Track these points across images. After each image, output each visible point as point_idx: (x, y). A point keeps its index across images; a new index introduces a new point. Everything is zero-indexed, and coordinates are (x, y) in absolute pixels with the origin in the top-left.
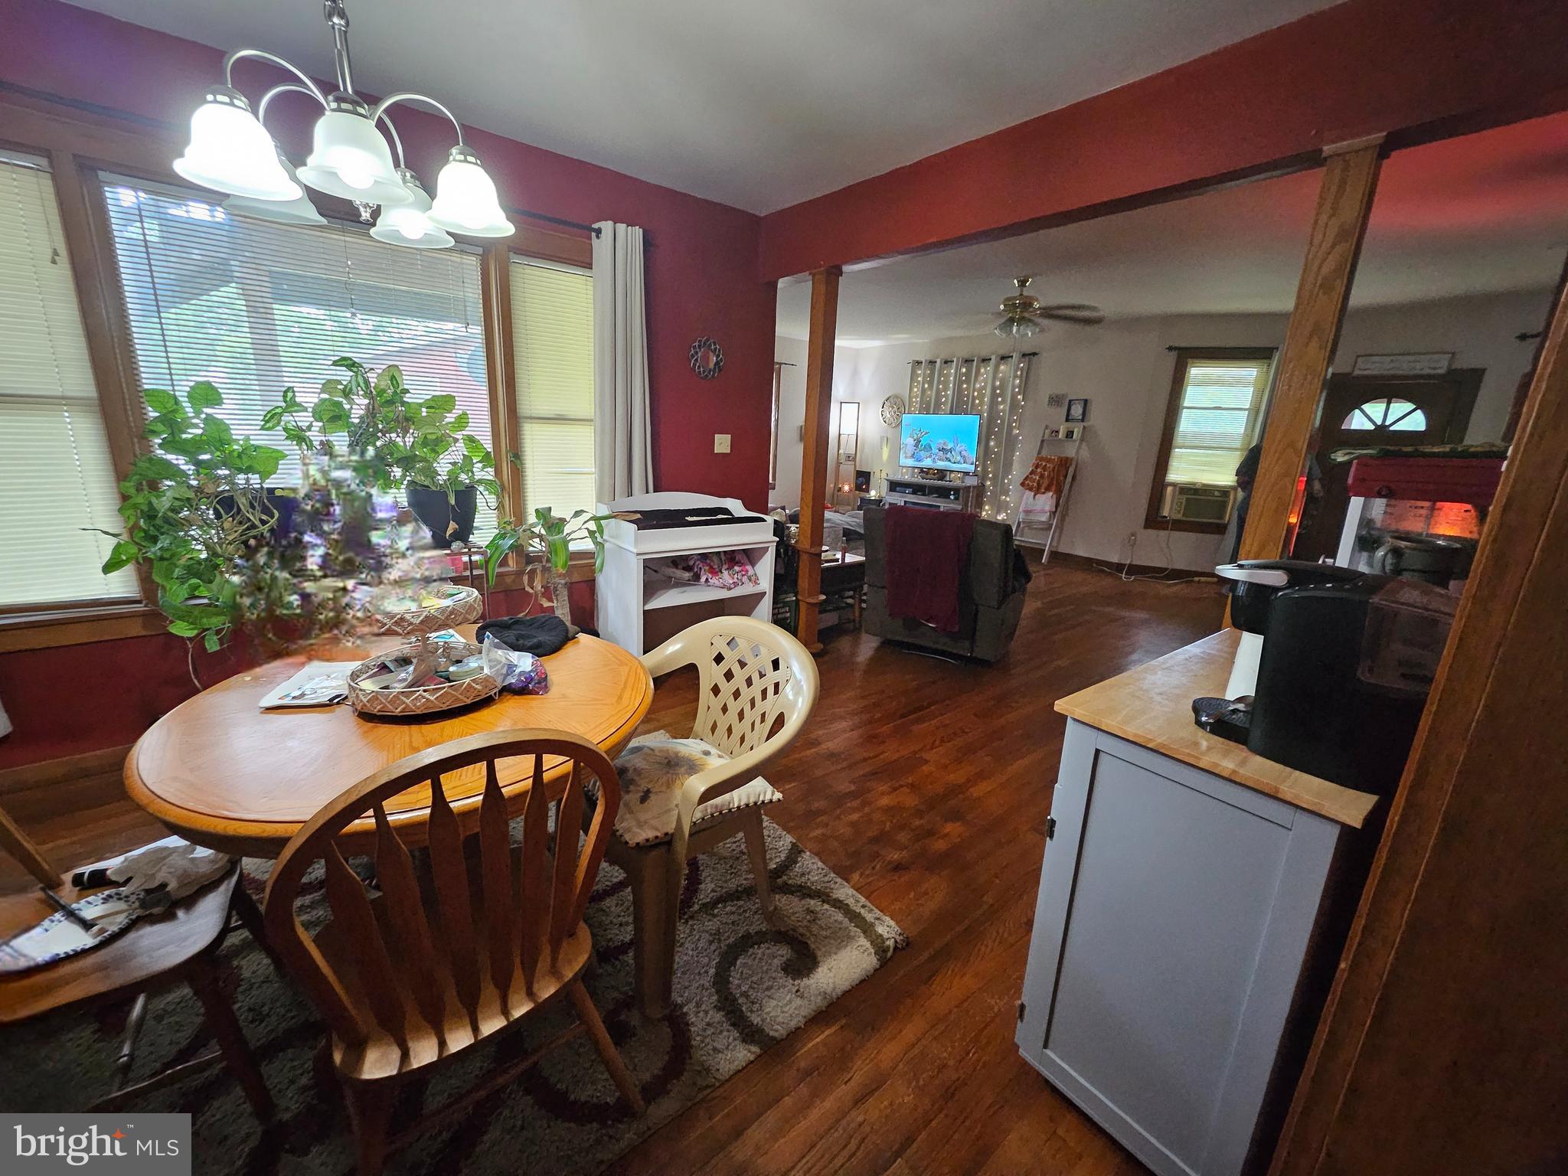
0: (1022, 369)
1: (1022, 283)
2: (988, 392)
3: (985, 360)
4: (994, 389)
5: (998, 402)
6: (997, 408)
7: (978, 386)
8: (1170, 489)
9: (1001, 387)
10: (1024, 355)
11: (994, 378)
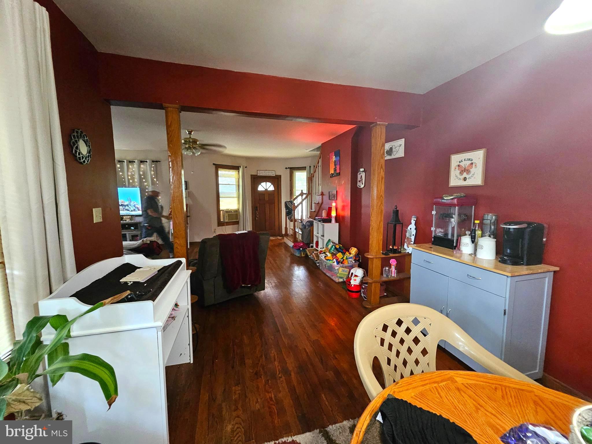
0: (153, 167)
1: (190, 133)
2: (136, 177)
3: (131, 162)
4: (140, 175)
5: (143, 182)
6: (144, 185)
7: (130, 174)
8: (221, 212)
9: (143, 175)
10: (153, 161)
11: (139, 171)
